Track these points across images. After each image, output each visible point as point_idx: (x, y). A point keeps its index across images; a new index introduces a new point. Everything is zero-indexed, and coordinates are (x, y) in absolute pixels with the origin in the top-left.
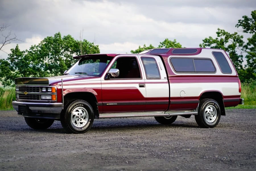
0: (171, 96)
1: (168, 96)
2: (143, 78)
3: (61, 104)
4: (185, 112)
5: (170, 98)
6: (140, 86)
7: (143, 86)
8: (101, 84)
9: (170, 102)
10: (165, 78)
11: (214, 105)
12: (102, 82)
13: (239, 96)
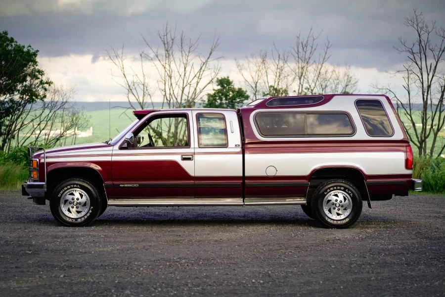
0: (247, 174)
1: (241, 174)
2: (192, 146)
3: (44, 183)
4: (287, 200)
5: (244, 178)
6: (184, 159)
7: (189, 159)
8: (112, 155)
9: (244, 183)
10: (236, 145)
11: (344, 190)
12: (114, 152)
13: (409, 176)
